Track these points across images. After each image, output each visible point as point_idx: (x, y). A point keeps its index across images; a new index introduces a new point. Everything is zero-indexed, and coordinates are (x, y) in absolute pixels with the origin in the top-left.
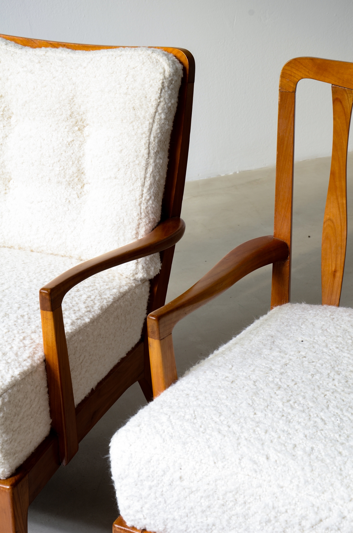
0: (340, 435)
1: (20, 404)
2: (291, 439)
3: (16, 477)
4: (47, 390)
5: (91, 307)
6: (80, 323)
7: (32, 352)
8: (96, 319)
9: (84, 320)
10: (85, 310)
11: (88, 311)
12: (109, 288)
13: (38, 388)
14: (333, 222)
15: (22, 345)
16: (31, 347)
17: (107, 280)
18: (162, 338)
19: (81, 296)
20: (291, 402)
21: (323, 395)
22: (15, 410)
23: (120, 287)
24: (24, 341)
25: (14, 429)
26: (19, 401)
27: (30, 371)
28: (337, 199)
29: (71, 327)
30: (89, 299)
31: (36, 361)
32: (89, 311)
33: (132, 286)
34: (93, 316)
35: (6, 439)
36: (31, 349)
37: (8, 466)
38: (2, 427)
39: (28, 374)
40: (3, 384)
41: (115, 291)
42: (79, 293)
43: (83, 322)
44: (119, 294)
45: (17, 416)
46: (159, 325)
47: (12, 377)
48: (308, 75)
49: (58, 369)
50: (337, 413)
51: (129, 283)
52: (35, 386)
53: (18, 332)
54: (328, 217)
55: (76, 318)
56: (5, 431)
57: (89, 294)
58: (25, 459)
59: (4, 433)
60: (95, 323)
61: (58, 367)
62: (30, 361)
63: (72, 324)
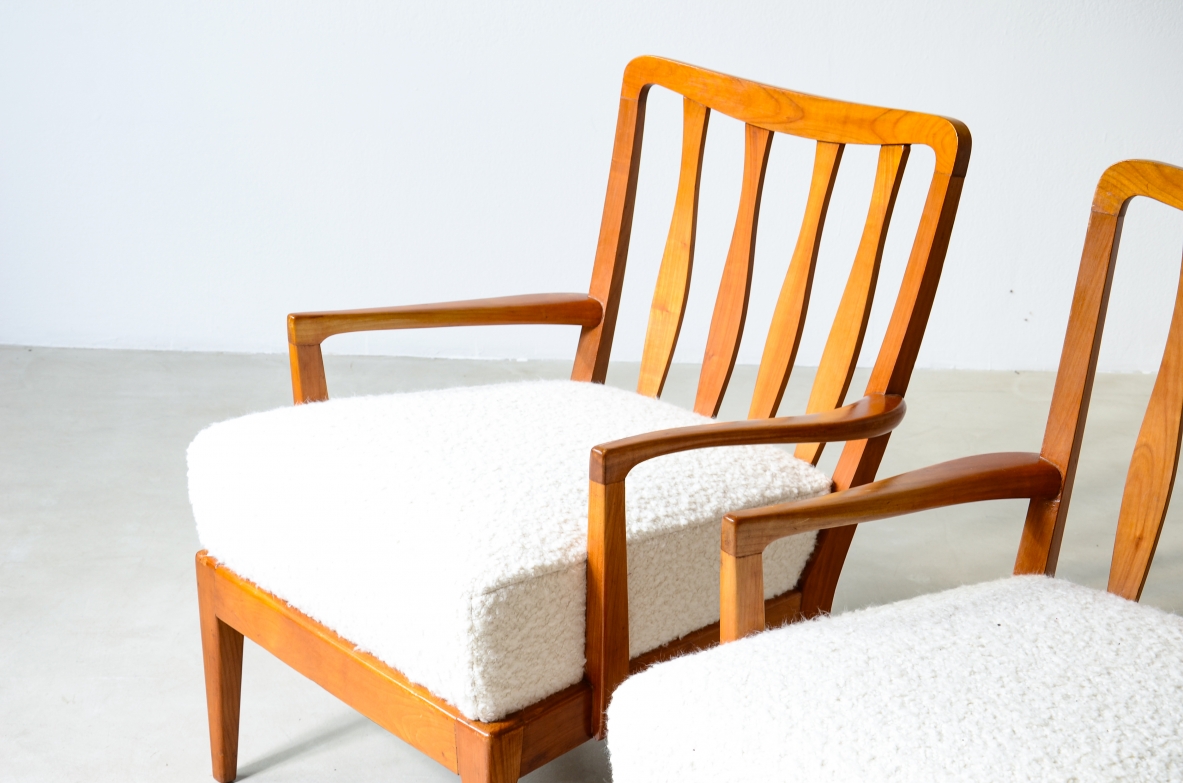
0: (953, 762)
1: (526, 613)
2: (872, 747)
3: (504, 725)
4: (584, 608)
5: (698, 505)
6: (668, 523)
7: (568, 544)
8: (701, 526)
9: (678, 520)
10: (687, 506)
11: (690, 509)
12: (747, 485)
13: (566, 600)
14: (1151, 451)
15: (557, 529)
16: (570, 535)
17: (750, 472)
18: (740, 555)
19: (692, 484)
20: (906, 699)
21: (966, 702)
22: (515, 620)
23: (768, 488)
24: (564, 526)
25: (509, 649)
26: (526, 608)
27: (555, 569)
28: (1166, 412)
29: (650, 524)
30: (702, 493)
31: (570, 558)
32: (694, 510)
33: (791, 492)
34: (697, 519)
35: (492, 658)
36: (569, 540)
37: (491, 703)
38: (489, 638)
39: (549, 572)
40: (504, 575)
41: (754, 491)
42: (690, 480)
43: (674, 522)
44: (761, 499)
45: (517, 630)
46: (737, 532)
47: (522, 568)
48: (1145, 189)
49: (603, 580)
50: (970, 731)
51: (788, 486)
52: (560, 595)
53: (561, 511)
54: (1144, 440)
55: (665, 513)
56: (493, 645)
57: (706, 485)
58: (526, 704)
59: (490, 647)
60: (698, 531)
61: (603, 575)
62: (559, 555)
63: (654, 521)
